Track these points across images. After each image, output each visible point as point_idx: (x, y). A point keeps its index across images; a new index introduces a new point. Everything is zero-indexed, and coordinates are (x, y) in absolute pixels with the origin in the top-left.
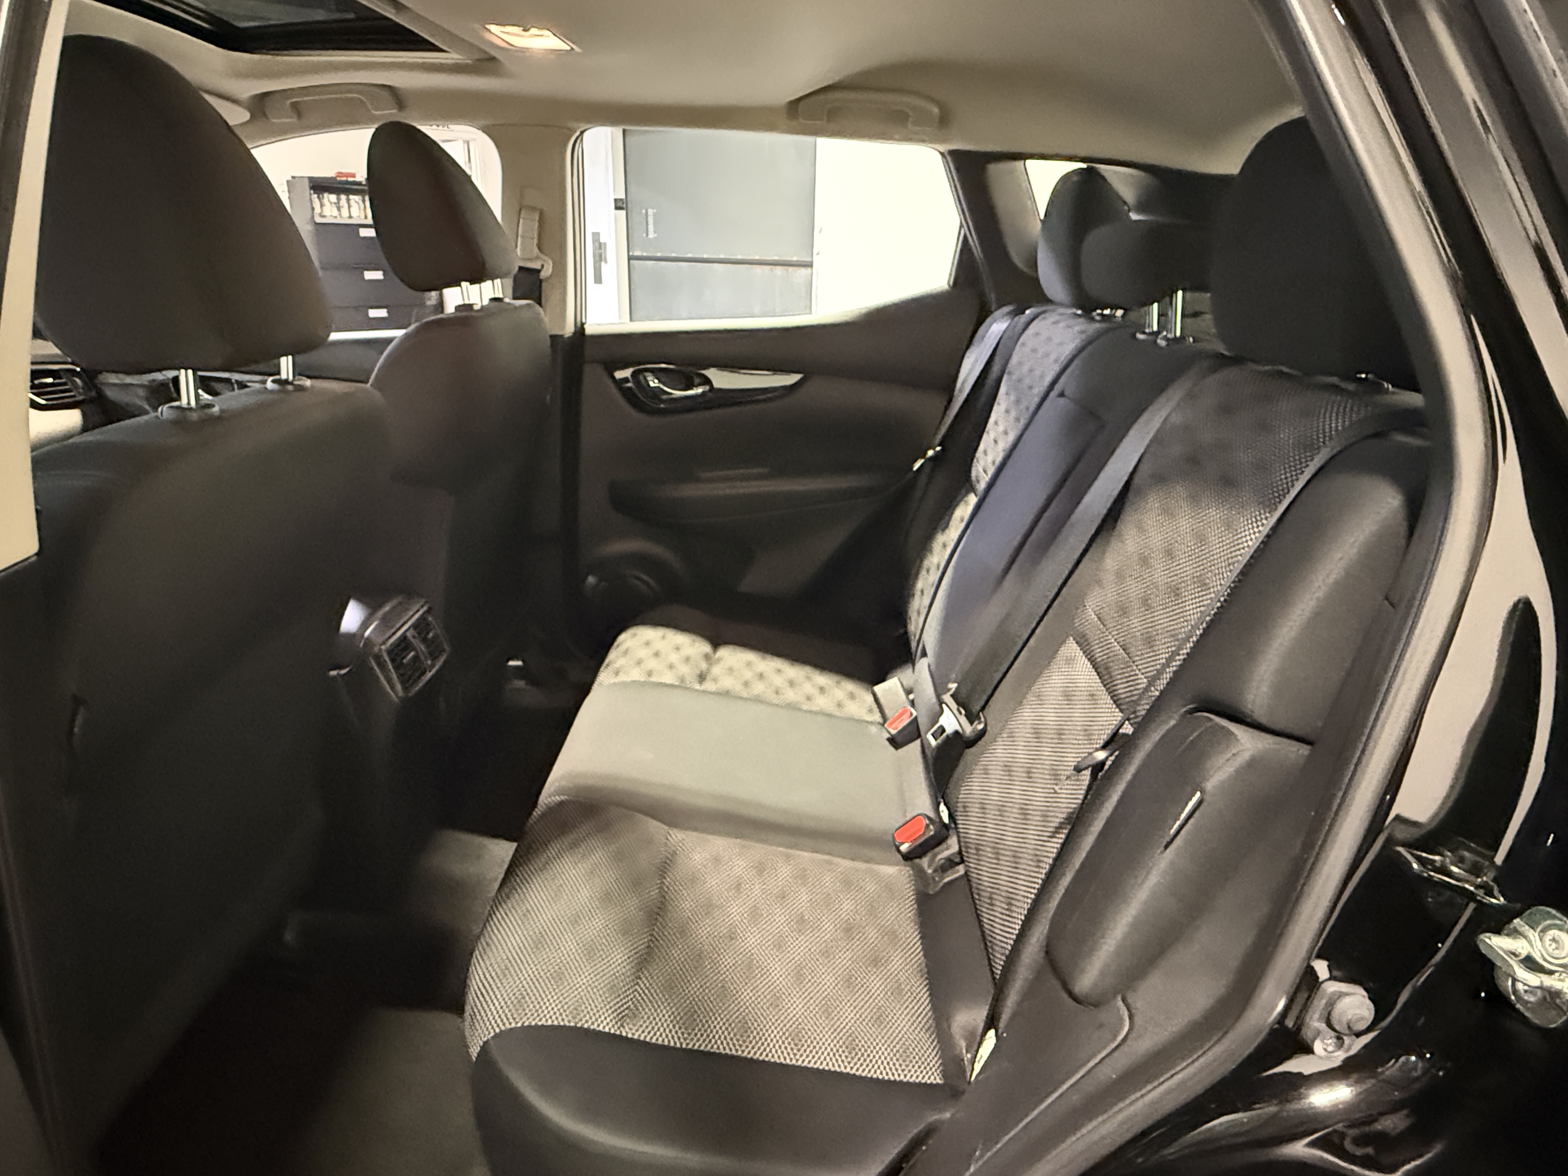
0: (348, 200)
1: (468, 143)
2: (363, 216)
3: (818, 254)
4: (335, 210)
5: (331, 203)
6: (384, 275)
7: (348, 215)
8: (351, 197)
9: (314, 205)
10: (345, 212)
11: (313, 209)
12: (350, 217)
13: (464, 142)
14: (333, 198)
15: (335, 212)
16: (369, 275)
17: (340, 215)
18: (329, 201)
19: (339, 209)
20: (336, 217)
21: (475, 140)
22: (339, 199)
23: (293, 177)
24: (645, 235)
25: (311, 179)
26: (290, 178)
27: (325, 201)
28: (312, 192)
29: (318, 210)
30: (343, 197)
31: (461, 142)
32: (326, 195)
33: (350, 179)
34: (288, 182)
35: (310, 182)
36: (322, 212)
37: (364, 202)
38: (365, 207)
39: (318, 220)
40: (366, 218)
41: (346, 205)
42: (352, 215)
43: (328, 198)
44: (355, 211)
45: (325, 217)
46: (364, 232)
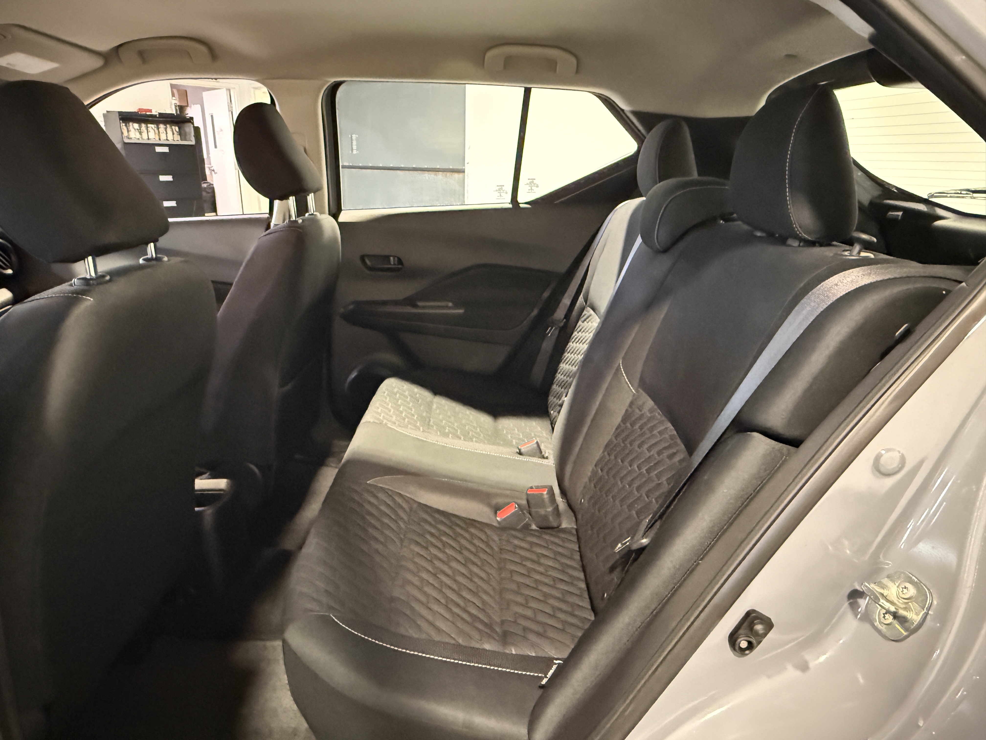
0: (147, 127)
1: (230, 91)
2: (157, 138)
3: (467, 163)
4: (138, 134)
5: (135, 129)
6: (173, 178)
7: (147, 138)
8: (149, 125)
9: (123, 131)
10: (145, 136)
11: (122, 133)
12: (148, 139)
14: (136, 126)
15: (138, 136)
16: (163, 178)
17: (142, 138)
19: (141, 133)
20: (138, 139)
21: (235, 88)
22: (140, 127)
23: (109, 112)
24: (351, 152)
25: (120, 113)
26: (105, 112)
27: (131, 128)
28: (121, 121)
29: (125, 133)
30: (143, 125)
31: (224, 90)
32: (131, 124)
33: (147, 113)
34: (106, 116)
35: (119, 115)
36: (129, 135)
37: (158, 128)
38: (159, 132)
39: (127, 141)
40: (160, 139)
41: (146, 131)
42: (150, 138)
43: (133, 126)
44: (152, 135)
45: (131, 138)
46: (158, 149)
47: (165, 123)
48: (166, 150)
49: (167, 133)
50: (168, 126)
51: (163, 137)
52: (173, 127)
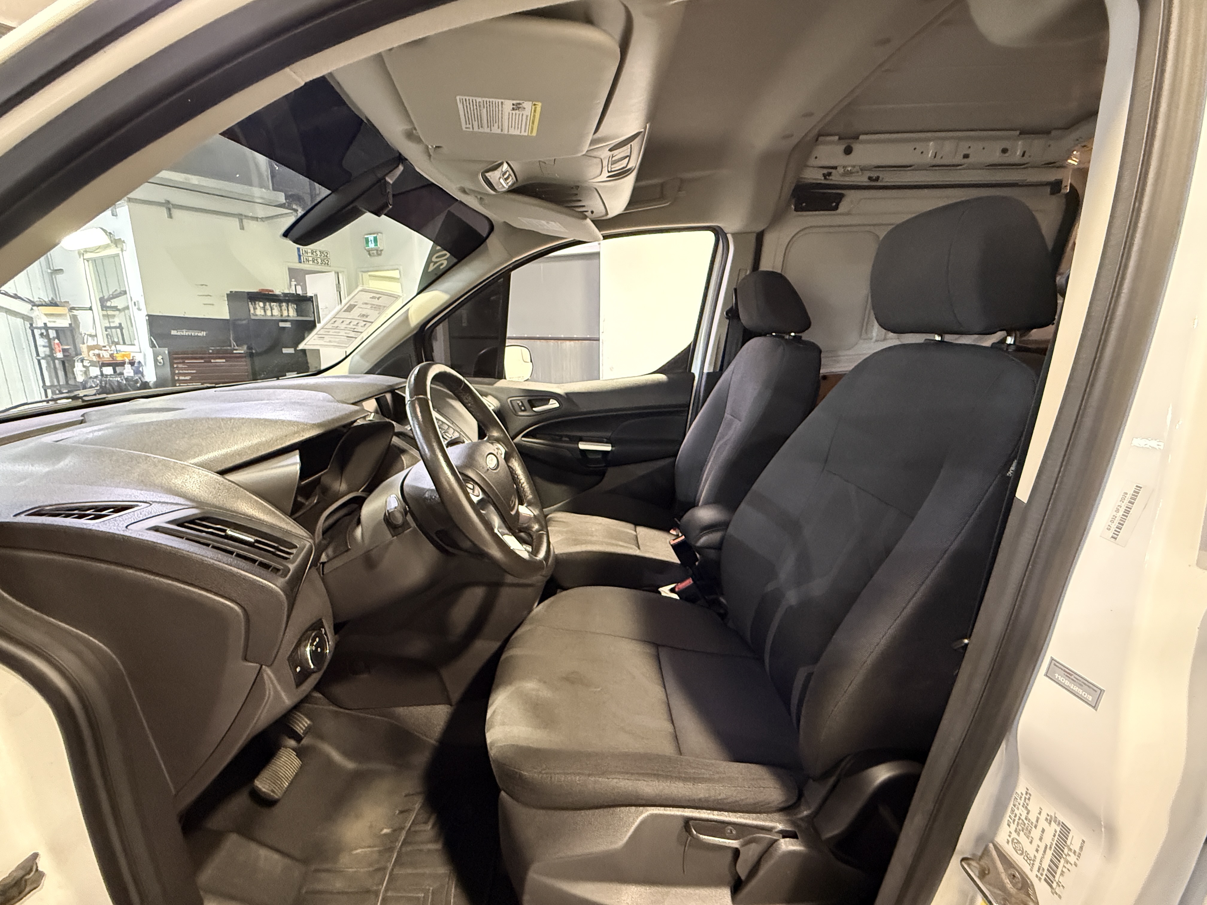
0: (271, 306)
1: (338, 273)
2: (280, 315)
4: (263, 311)
6: (294, 350)
8: (272, 304)
9: (251, 308)
10: (269, 313)
11: (250, 311)
12: (272, 315)
13: (335, 272)
14: (261, 304)
15: (262, 313)
16: (286, 351)
17: (267, 314)
18: (259, 306)
19: (265, 311)
20: (263, 316)
21: (343, 271)
22: (265, 305)
23: (231, 292)
27: (257, 306)
28: (249, 300)
29: (252, 311)
30: (268, 304)
31: (333, 273)
32: (257, 302)
33: (270, 293)
34: (227, 294)
35: (247, 295)
36: (255, 312)
37: (280, 307)
38: (281, 310)
39: (253, 317)
40: (282, 316)
41: (270, 309)
42: (273, 314)
43: (259, 304)
44: (276, 312)
45: (257, 315)
46: (282, 325)
47: (287, 302)
48: (288, 325)
49: (288, 310)
50: (290, 304)
51: (285, 313)
52: (293, 305)
